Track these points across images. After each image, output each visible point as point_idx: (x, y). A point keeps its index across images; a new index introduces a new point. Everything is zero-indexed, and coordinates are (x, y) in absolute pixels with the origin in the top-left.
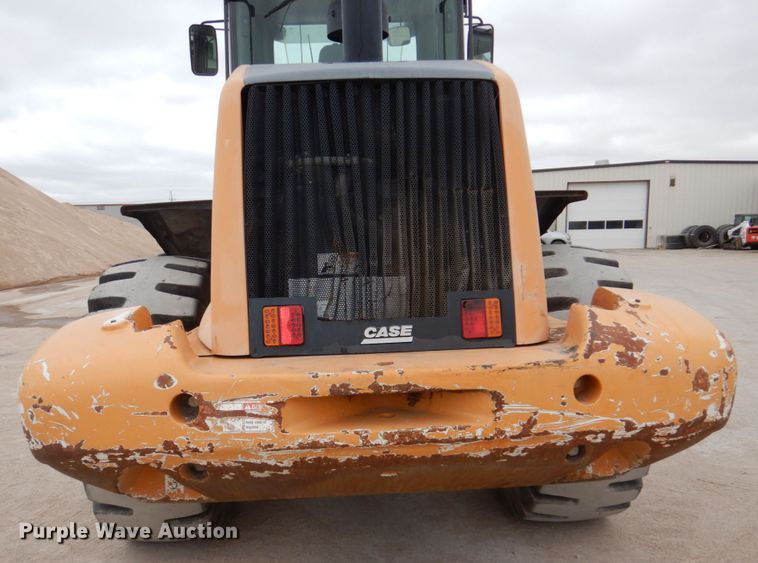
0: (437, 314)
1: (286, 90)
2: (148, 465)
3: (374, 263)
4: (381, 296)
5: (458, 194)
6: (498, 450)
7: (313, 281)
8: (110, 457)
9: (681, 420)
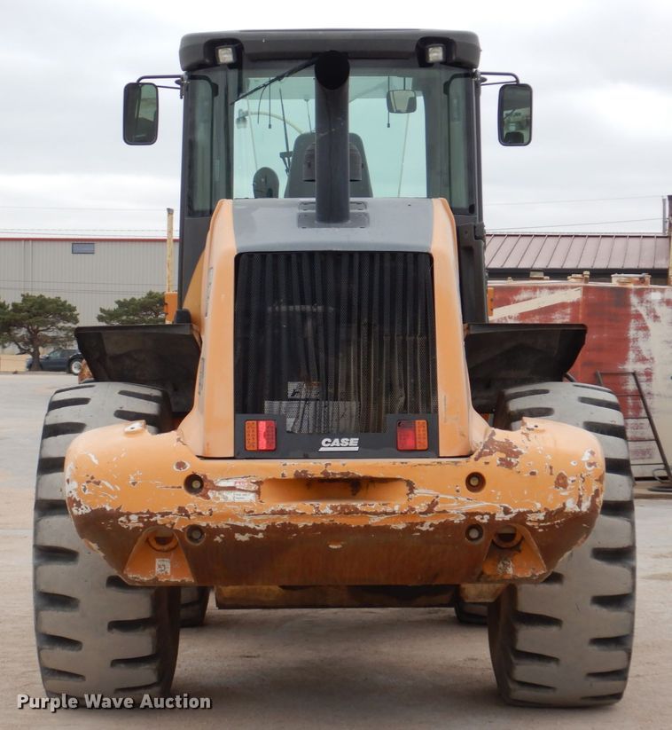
0: (379, 430)
1: (269, 257)
2: (164, 525)
3: (331, 391)
4: (335, 418)
5: (398, 340)
6: (412, 523)
7: (284, 403)
8: (139, 518)
9: (545, 509)
